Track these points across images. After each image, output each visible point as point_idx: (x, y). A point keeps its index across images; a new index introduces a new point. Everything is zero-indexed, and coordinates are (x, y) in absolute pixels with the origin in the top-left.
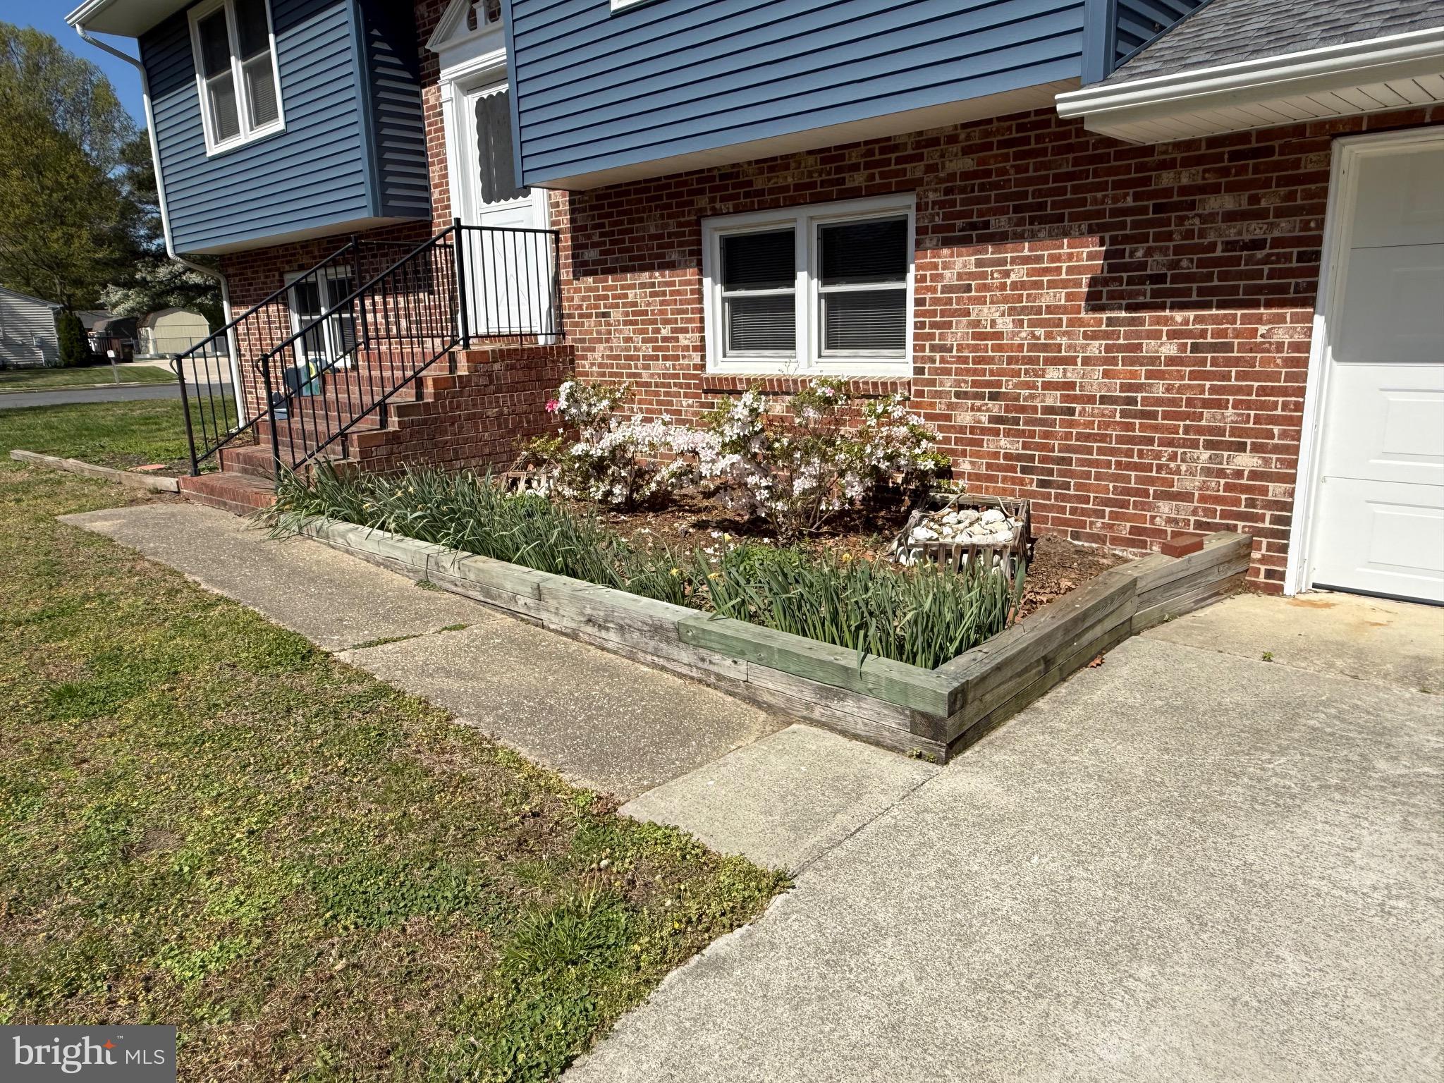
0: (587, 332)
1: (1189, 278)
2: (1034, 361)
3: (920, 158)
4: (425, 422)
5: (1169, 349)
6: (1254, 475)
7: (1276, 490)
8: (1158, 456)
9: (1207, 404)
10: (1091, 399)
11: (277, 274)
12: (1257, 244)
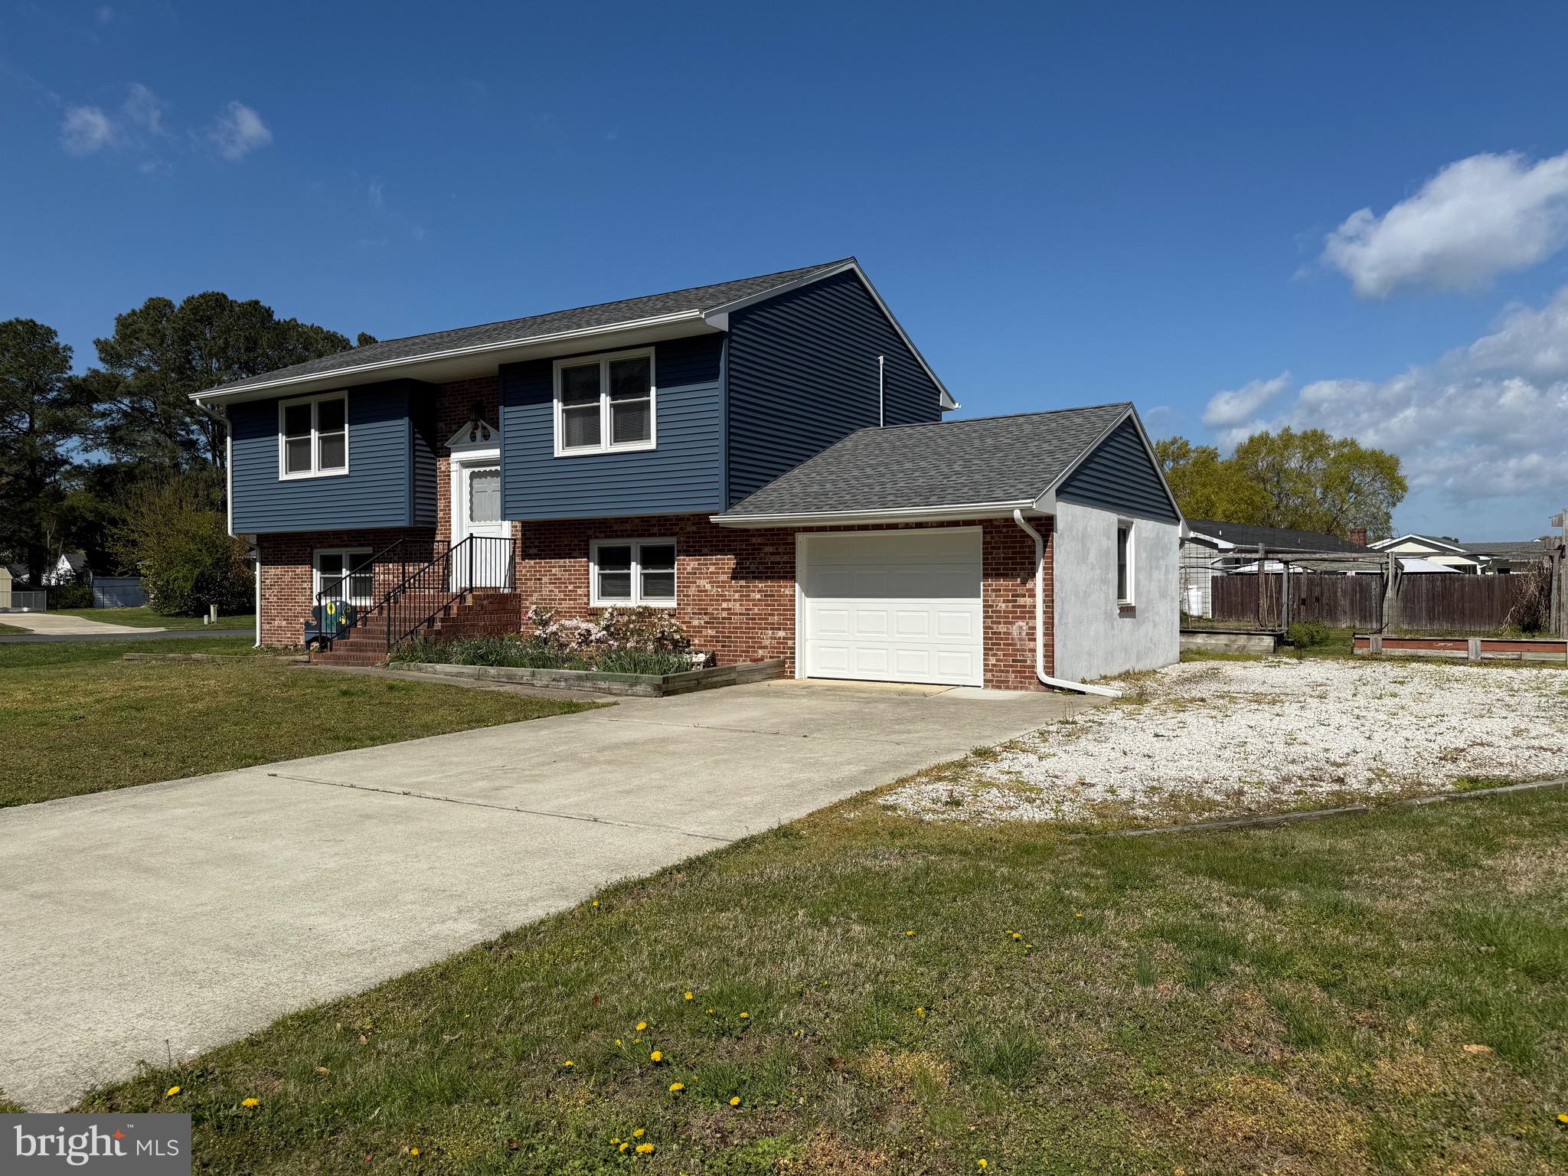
0: (528, 587)
1: (762, 573)
2: (718, 600)
3: (677, 525)
4: (452, 626)
5: (758, 596)
6: (784, 638)
7: (790, 642)
8: (757, 633)
9: (770, 615)
10: (736, 614)
11: (309, 550)
12: (779, 563)
